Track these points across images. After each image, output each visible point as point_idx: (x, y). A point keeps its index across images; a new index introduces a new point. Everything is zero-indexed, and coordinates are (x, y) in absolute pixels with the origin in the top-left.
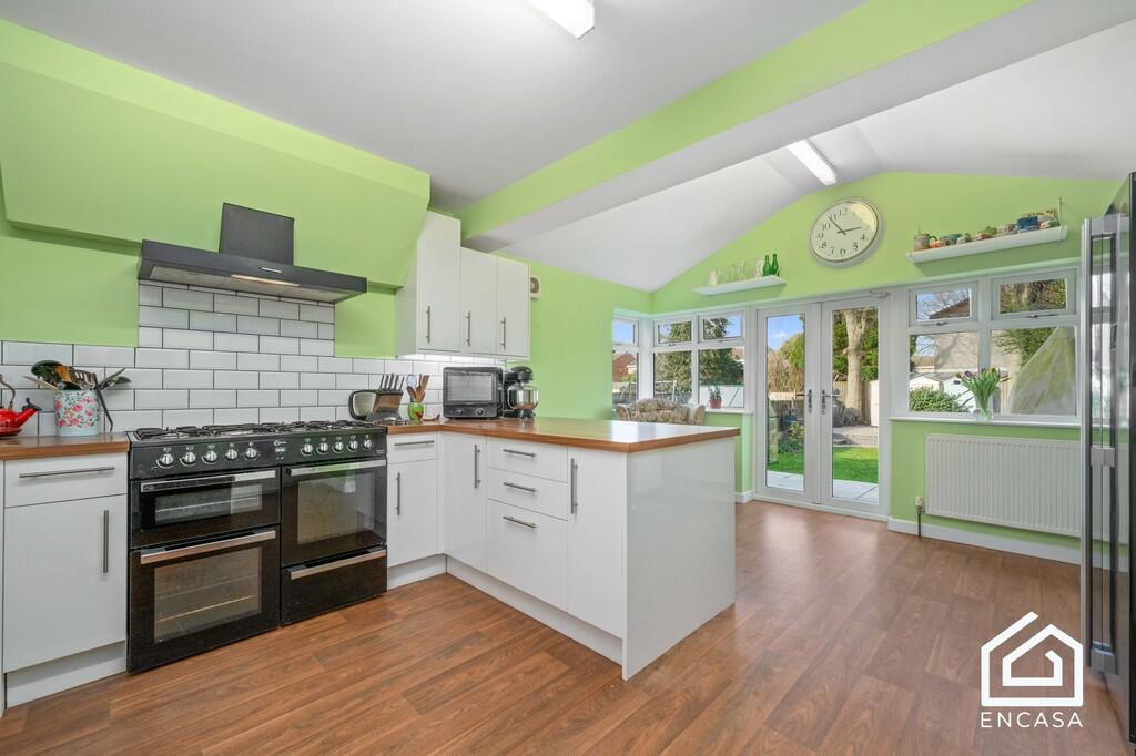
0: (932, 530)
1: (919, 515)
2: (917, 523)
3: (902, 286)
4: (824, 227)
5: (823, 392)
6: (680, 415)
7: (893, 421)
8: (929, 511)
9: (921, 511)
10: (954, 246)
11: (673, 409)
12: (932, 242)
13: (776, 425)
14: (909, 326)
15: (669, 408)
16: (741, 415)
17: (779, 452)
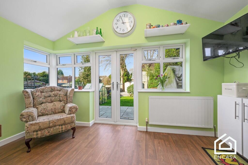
0: (151, 129)
1: (147, 124)
2: (146, 127)
3: (140, 47)
4: (117, 21)
5: (117, 83)
6: (63, 93)
7: (139, 92)
8: (150, 123)
9: (147, 122)
10: (159, 28)
11: (60, 91)
12: (152, 27)
13: (107, 93)
14: (142, 60)
15: (58, 90)
16: (89, 92)
17: (107, 99)
